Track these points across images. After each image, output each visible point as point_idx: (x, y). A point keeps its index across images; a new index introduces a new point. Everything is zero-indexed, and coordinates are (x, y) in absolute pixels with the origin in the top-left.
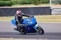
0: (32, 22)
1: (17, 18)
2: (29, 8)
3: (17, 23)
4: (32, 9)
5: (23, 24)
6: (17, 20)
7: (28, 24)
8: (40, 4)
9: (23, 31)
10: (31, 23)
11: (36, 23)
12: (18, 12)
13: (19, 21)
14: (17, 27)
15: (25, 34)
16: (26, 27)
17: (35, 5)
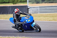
0: (30, 20)
1: (15, 16)
2: (7, 7)
3: (15, 21)
4: (10, 8)
5: (21, 22)
6: (15, 18)
7: (26, 22)
8: (18, 3)
9: (21, 29)
10: (28, 21)
11: (33, 21)
12: (16, 10)
13: (17, 19)
14: (15, 25)
15: (23, 32)
16: (24, 25)
17: (14, 4)
